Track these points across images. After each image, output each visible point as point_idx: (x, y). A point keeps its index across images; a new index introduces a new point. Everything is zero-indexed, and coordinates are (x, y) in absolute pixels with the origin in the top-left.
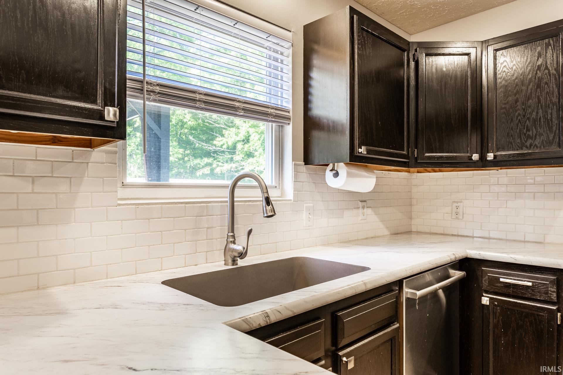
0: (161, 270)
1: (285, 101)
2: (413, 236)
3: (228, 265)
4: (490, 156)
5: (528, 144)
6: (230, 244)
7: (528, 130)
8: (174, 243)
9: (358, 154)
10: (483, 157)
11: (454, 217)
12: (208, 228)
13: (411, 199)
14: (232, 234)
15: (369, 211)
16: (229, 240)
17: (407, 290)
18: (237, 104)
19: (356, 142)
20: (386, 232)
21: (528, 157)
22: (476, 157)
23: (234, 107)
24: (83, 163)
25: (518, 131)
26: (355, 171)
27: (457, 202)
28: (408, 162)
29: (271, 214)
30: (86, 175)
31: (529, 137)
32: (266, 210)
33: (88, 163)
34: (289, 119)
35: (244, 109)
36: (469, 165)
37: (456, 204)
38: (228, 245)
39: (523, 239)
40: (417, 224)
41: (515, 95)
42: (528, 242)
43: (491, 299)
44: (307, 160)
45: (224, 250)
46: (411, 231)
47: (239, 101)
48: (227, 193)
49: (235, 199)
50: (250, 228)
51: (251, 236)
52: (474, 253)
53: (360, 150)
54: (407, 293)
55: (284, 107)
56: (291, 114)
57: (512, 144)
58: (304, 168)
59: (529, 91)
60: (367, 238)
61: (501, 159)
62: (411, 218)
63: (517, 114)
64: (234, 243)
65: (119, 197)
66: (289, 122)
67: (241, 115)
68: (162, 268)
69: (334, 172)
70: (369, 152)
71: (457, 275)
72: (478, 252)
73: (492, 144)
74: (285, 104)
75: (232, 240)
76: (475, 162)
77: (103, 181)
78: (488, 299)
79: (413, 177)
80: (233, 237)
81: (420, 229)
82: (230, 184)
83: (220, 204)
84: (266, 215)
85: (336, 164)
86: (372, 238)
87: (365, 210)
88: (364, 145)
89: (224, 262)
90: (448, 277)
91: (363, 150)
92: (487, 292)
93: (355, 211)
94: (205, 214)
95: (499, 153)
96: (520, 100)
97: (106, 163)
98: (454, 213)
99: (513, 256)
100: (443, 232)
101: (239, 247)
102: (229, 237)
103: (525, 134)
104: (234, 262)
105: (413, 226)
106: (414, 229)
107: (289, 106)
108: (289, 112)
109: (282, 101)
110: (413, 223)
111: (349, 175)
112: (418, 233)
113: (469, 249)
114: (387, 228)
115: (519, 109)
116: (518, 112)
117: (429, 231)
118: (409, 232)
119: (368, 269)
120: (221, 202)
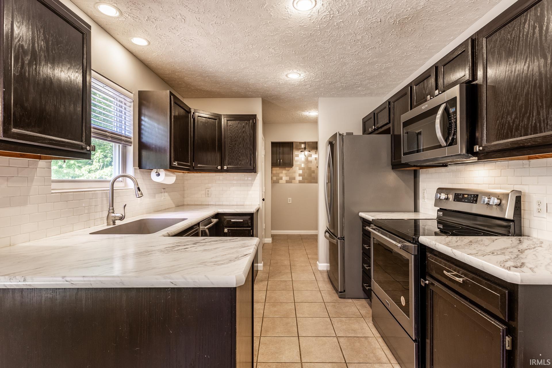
0: (73, 231)
1: (127, 132)
2: (185, 207)
3: (110, 225)
4: (225, 168)
5: (239, 163)
6: (111, 214)
7: (240, 157)
8: (79, 215)
9: (173, 165)
10: (222, 168)
11: (206, 196)
12: (95, 206)
13: (184, 187)
14: (112, 208)
15: (166, 194)
16: (110, 211)
17: (201, 227)
18: (108, 134)
19: (172, 159)
20: (174, 206)
21: (240, 169)
22: (219, 167)
23: (106, 136)
24: (34, 168)
25: (236, 157)
26: (168, 173)
27: (208, 188)
28: (190, 169)
29: (141, 196)
30: (36, 175)
31: (240, 160)
32: (138, 193)
33: (36, 168)
34: (131, 142)
35: (111, 137)
36: (216, 171)
37: (207, 189)
38: (110, 214)
39: (236, 204)
40: (188, 200)
41: (235, 142)
42: (238, 205)
43: (228, 229)
44: (140, 166)
45: (106, 217)
46: (184, 205)
47: (109, 132)
48: (109, 185)
49: (114, 189)
50: (125, 204)
51: (125, 208)
52: (221, 210)
53: (174, 163)
54: (201, 228)
55: (126, 135)
56: (132, 140)
57: (233, 162)
58: (138, 171)
59: (240, 141)
60: (165, 209)
61: (230, 169)
62: (184, 198)
63: (235, 150)
64: (113, 213)
65: (52, 188)
66: (131, 145)
67: (109, 140)
68: (73, 229)
69: (157, 173)
70: (178, 164)
71: (215, 221)
72: (223, 210)
73: (226, 162)
74: (127, 134)
75: (112, 211)
76: (219, 170)
77: (44, 179)
78: (227, 230)
79: (185, 175)
80: (113, 209)
81: (189, 203)
82: (111, 180)
83: (101, 192)
84: (138, 197)
85: (158, 170)
86: (168, 209)
87: (165, 194)
88: (176, 161)
89: (106, 224)
90: (211, 222)
91: (175, 163)
92: (226, 227)
93: (160, 194)
94: (94, 198)
95: (228, 166)
96: (237, 144)
97: (46, 168)
98: (206, 194)
99: (236, 210)
100: (201, 204)
101: (118, 214)
102: (110, 210)
103: (238, 159)
104: (114, 223)
105: (185, 202)
106: (185, 203)
107: (132, 135)
108: (131, 139)
109: (125, 132)
110: (185, 200)
111: (166, 175)
112: (188, 205)
113: (219, 209)
114: (174, 203)
115: (236, 148)
116: (236, 149)
117: (193, 204)
118: (183, 205)
119: (186, 219)
120: (101, 190)
